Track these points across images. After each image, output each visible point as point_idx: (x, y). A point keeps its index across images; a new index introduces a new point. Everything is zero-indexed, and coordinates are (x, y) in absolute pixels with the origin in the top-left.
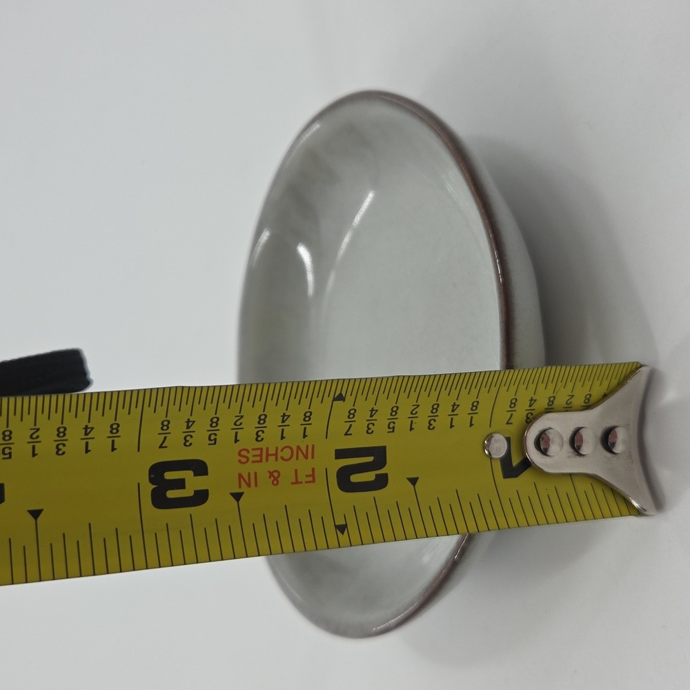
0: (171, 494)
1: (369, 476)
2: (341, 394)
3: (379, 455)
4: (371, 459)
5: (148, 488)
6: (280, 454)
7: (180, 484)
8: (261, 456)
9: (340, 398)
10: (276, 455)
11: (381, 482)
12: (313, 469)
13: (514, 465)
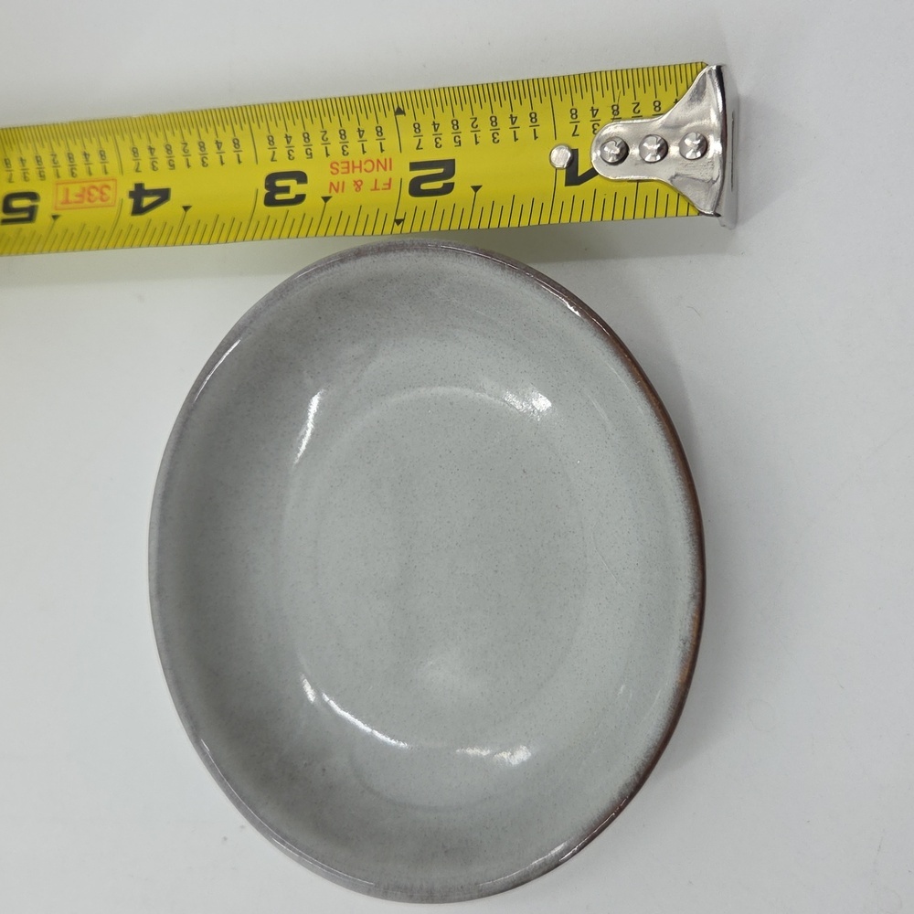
0: (279, 197)
1: (438, 185)
2: (399, 108)
3: (449, 167)
4: (441, 170)
5: (263, 192)
6: (363, 166)
7: (286, 189)
8: (348, 168)
9: (399, 111)
10: (360, 167)
11: (448, 188)
12: (390, 180)
13: (580, 174)
